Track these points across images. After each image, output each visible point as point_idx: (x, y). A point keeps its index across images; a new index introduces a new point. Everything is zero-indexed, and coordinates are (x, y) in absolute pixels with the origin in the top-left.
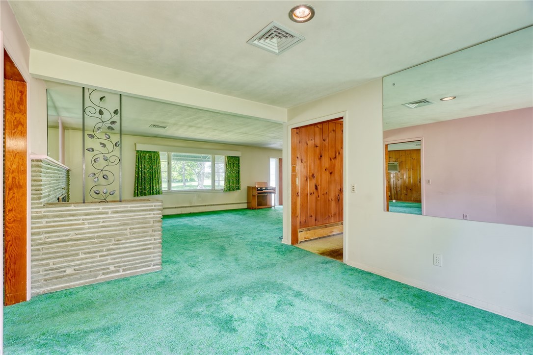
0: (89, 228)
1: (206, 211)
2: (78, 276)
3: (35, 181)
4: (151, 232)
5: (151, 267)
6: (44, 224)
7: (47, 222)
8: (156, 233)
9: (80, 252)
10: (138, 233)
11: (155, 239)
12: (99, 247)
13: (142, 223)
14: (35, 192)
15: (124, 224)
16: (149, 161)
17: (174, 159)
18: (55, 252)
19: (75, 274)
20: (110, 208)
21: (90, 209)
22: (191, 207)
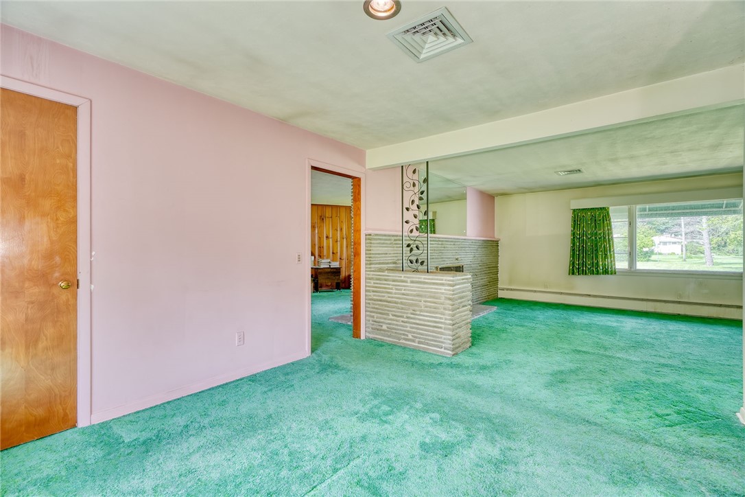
0: (395, 294)
1: (721, 316)
2: (389, 334)
3: (368, 250)
4: (442, 310)
5: (442, 350)
6: (372, 285)
7: (374, 283)
8: (447, 312)
9: (390, 313)
10: (430, 307)
11: (446, 319)
12: (401, 312)
13: (434, 297)
14: (368, 259)
15: (418, 296)
16: (591, 224)
17: (641, 216)
18: (377, 308)
19: (389, 331)
20: (408, 278)
21: (396, 276)
22: (679, 303)
